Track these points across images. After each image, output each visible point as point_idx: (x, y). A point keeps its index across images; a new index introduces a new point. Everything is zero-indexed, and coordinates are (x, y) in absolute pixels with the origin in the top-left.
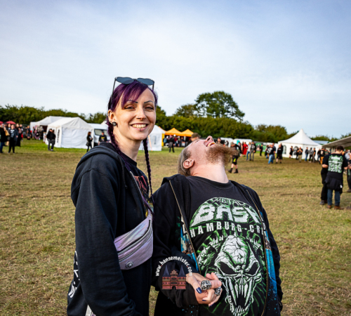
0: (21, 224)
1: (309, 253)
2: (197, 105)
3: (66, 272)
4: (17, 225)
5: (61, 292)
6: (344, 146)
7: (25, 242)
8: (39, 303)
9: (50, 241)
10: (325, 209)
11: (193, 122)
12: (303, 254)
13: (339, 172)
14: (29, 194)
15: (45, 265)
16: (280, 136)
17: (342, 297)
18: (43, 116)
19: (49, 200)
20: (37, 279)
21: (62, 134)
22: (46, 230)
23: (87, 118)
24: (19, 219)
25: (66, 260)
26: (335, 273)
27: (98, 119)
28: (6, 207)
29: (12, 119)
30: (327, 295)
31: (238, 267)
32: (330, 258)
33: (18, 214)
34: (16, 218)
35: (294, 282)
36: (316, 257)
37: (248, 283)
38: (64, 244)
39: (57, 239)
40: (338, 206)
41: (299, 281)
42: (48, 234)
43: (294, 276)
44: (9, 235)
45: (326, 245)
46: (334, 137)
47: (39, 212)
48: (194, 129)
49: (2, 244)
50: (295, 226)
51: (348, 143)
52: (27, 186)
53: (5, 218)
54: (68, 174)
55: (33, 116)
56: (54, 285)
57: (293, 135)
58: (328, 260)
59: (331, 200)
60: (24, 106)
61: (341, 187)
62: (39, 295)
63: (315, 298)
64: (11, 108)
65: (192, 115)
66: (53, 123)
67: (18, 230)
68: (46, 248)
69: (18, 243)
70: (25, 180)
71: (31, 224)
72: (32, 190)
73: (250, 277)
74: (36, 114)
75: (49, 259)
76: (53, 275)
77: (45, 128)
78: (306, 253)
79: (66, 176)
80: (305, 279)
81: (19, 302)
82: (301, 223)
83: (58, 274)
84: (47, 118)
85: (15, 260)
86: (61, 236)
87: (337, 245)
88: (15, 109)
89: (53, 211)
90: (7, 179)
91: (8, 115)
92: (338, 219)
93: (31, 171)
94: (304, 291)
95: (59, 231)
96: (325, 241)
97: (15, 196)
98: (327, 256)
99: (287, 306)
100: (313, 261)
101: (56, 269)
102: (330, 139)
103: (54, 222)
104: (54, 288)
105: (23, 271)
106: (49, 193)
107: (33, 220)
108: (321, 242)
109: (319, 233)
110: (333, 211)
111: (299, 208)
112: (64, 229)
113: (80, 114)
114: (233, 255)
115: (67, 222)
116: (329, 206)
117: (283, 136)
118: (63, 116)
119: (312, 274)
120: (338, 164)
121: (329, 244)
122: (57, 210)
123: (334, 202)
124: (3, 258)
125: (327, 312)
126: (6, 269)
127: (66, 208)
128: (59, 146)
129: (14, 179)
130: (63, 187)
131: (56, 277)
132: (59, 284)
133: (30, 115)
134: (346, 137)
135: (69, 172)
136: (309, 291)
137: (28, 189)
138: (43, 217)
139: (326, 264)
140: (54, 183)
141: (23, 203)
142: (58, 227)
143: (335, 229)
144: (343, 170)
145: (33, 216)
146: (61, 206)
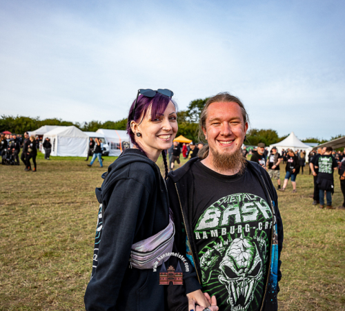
0: (21, 231)
1: (303, 252)
2: (189, 111)
3: (68, 275)
4: (17, 232)
5: (63, 296)
6: (333, 148)
7: (26, 248)
8: (42, 306)
9: (50, 246)
10: (317, 209)
11: (186, 128)
12: (297, 253)
13: (330, 172)
14: (27, 202)
15: (47, 270)
16: (272, 140)
17: (337, 293)
18: (38, 125)
19: (48, 207)
20: (39, 284)
21: (58, 142)
22: (46, 236)
23: (82, 126)
24: (19, 226)
25: (67, 264)
26: (330, 270)
27: (93, 127)
28: (6, 215)
29: (8, 129)
30: (323, 291)
31: (241, 270)
32: (323, 256)
33: (18, 222)
34: (16, 225)
35: (290, 280)
36: (311, 255)
37: (249, 284)
38: (65, 249)
39: (58, 245)
40: (330, 205)
41: (295, 279)
42: (48, 240)
43: (290, 273)
44: (10, 242)
45: (319, 244)
46: (325, 139)
47: (39, 219)
48: (187, 134)
49: (3, 251)
50: (289, 226)
51: (338, 144)
52: (26, 194)
53: (5, 226)
54: (65, 181)
55: (28, 125)
56: (56, 289)
57: (283, 138)
58: (322, 258)
59: (323, 201)
60: (19, 116)
61: (332, 187)
62: (42, 299)
63: (311, 295)
64: (7, 118)
65: (185, 121)
66: (49, 133)
67: (18, 237)
68: (47, 253)
69: (19, 249)
70: (23, 188)
71: (31, 230)
72: (31, 198)
73: (250, 278)
74: (32, 123)
75: (50, 264)
76: (55, 279)
77: (41, 136)
78: (300, 251)
79: (63, 184)
80: (300, 276)
81: (23, 306)
82: (295, 223)
83: (60, 278)
84: (43, 127)
85: (17, 266)
86: (62, 241)
87: (330, 243)
88: (10, 119)
89: (52, 218)
90: (6, 187)
91: (4, 125)
92: (331, 218)
93: (29, 179)
94: (300, 287)
95: (59, 237)
96: (318, 239)
97: (14, 204)
98: (321, 254)
99: (284, 302)
100: (307, 259)
101: (58, 274)
102: (321, 141)
103: (53, 228)
104: (56, 291)
105: (25, 276)
106: (47, 201)
107: (33, 226)
108: (315, 240)
109: (313, 232)
110: (326, 210)
111: (293, 209)
112: (63, 235)
113: (74, 123)
114: (237, 259)
115: (67, 228)
116: (321, 206)
117: (274, 139)
118: (58, 125)
119: (307, 272)
120: (328, 165)
121: (322, 242)
122: (56, 216)
123: (326, 202)
124: (5, 264)
125: (323, 307)
126: (8, 274)
127: (65, 214)
128: (55, 155)
129: (11, 187)
130: (61, 195)
131: (58, 281)
132: (61, 288)
133: (26, 125)
134: (336, 138)
135: (66, 180)
136: (305, 288)
137: (26, 197)
138: (43, 223)
139: (320, 262)
140: (52, 191)
141: (23, 210)
142: (58, 233)
143: (328, 228)
144: (333, 170)
145: (32, 223)
146: (60, 212)
